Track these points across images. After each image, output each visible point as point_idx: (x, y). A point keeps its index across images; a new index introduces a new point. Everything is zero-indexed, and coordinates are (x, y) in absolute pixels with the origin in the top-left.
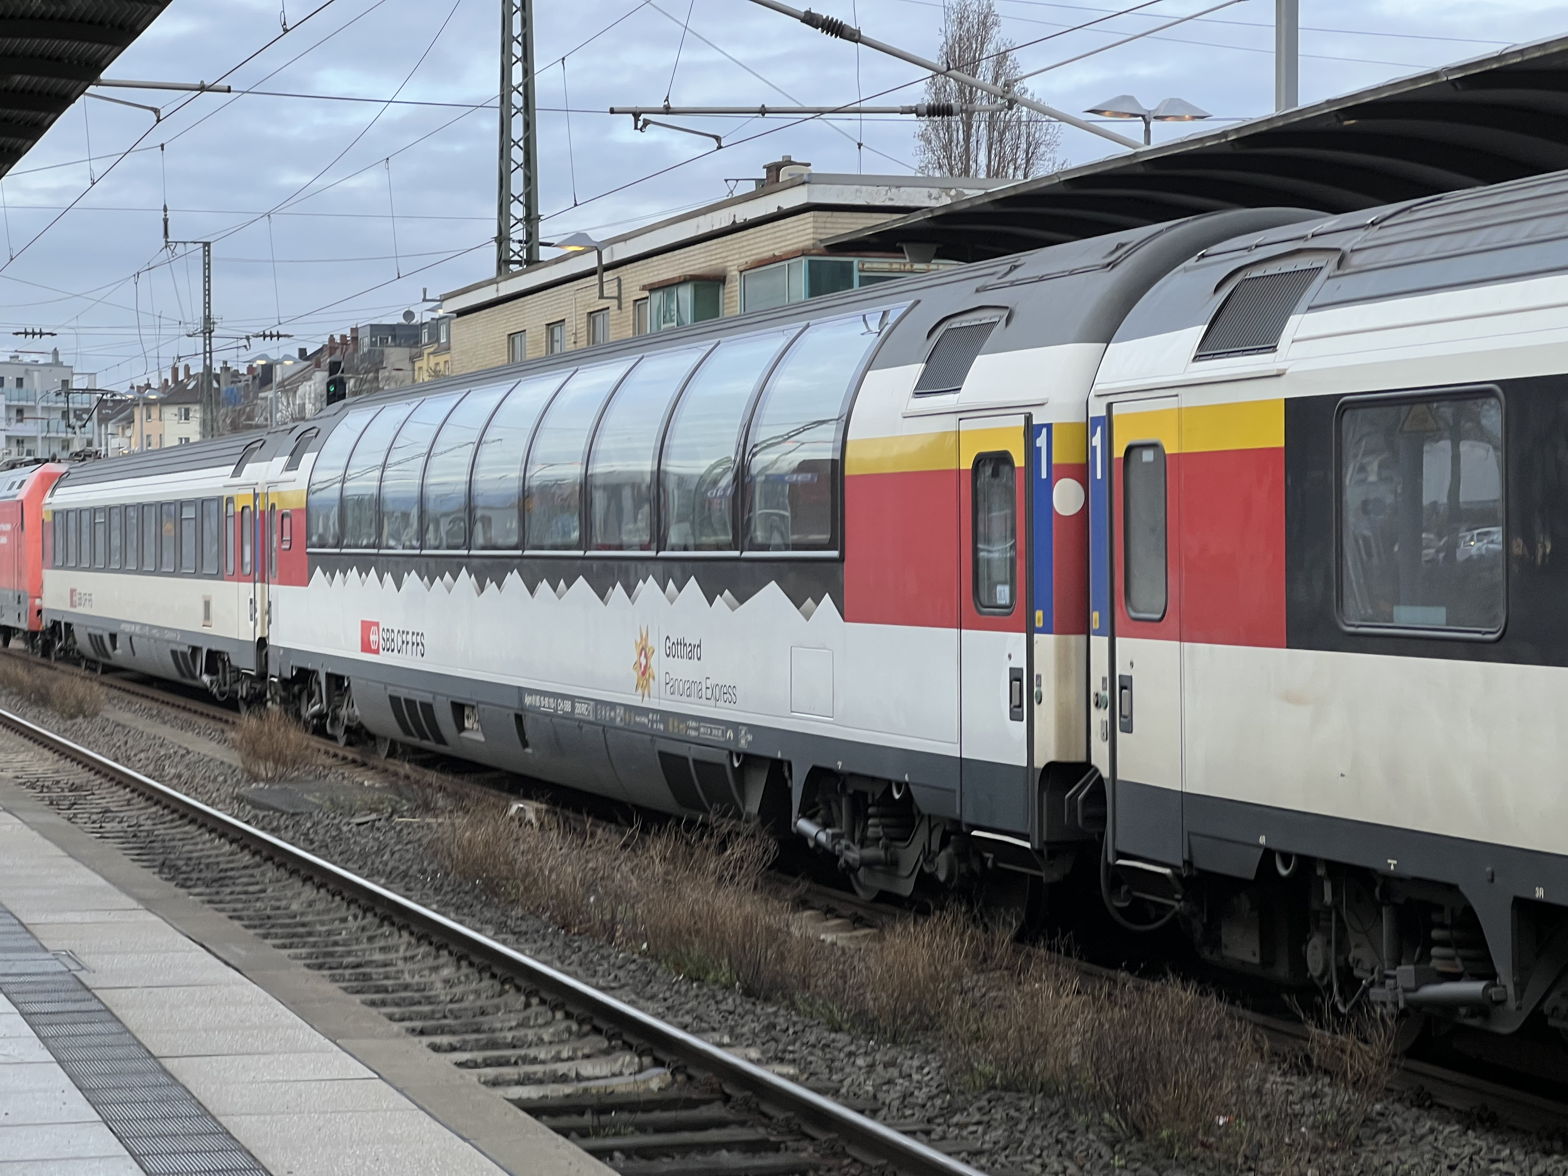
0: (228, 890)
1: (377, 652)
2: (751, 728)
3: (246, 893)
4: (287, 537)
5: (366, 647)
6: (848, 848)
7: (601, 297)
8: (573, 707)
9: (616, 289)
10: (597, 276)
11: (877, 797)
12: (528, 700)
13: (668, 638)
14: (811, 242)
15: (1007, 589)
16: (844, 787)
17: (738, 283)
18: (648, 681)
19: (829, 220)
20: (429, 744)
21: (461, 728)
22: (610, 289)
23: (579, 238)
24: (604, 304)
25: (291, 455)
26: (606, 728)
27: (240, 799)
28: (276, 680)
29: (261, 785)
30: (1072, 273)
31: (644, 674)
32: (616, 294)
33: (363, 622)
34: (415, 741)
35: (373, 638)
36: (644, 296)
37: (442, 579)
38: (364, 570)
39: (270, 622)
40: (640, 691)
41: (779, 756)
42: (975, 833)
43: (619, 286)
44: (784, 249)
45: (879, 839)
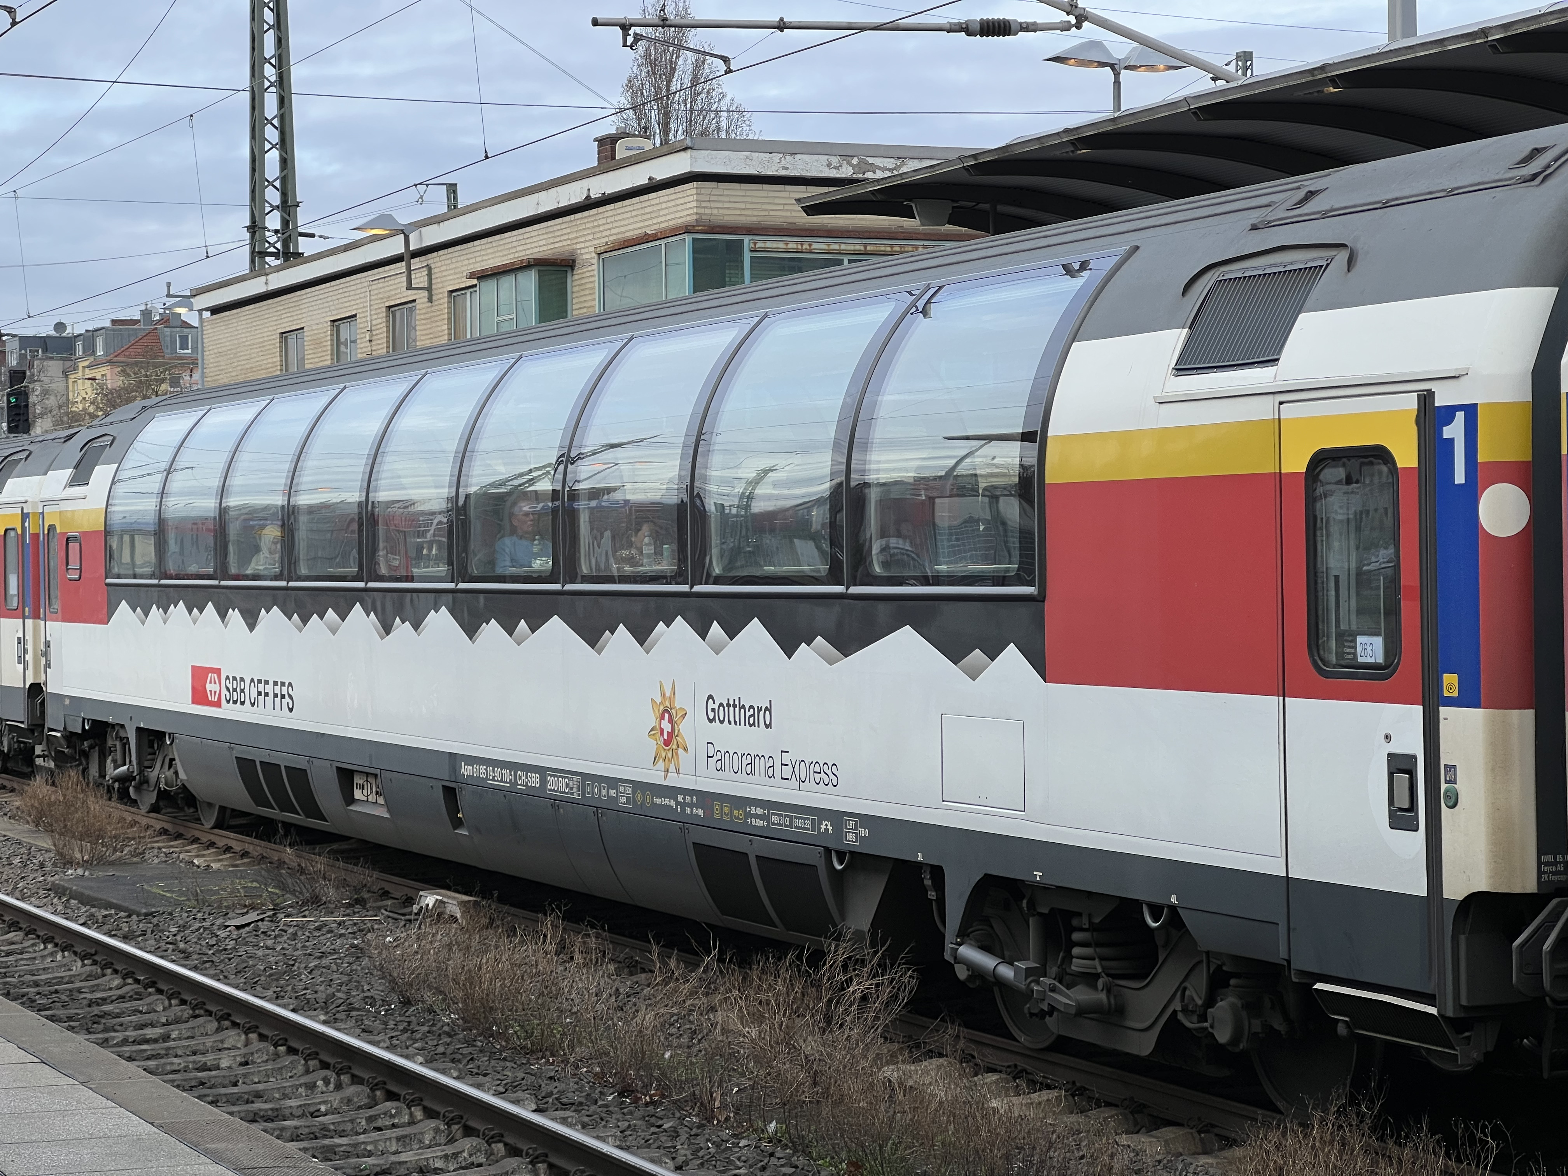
0: (119, 1036)
1: (218, 704)
2: (865, 820)
3: (147, 1041)
4: (74, 564)
5: (199, 696)
6: (1053, 989)
7: (409, 287)
8: (544, 782)
9: (426, 278)
10: (404, 263)
11: (1097, 920)
12: (466, 770)
13: (710, 697)
14: (695, 217)
15: (1378, 642)
16: (1032, 905)
17: (595, 267)
18: (675, 753)
19: (715, 192)
20: (298, 818)
21: (350, 799)
22: (420, 279)
23: (383, 220)
24: (411, 295)
25: (76, 468)
26: (599, 810)
27: (59, 891)
28: (59, 735)
29: (80, 871)
30: (1451, 193)
31: (667, 743)
32: (426, 285)
33: (193, 667)
34: (274, 813)
35: (209, 687)
36: (468, 284)
37: (322, 617)
38: (195, 603)
39: (47, 665)
40: (661, 764)
41: (920, 859)
42: (1319, 986)
43: (430, 275)
44: (657, 227)
45: (1097, 976)
